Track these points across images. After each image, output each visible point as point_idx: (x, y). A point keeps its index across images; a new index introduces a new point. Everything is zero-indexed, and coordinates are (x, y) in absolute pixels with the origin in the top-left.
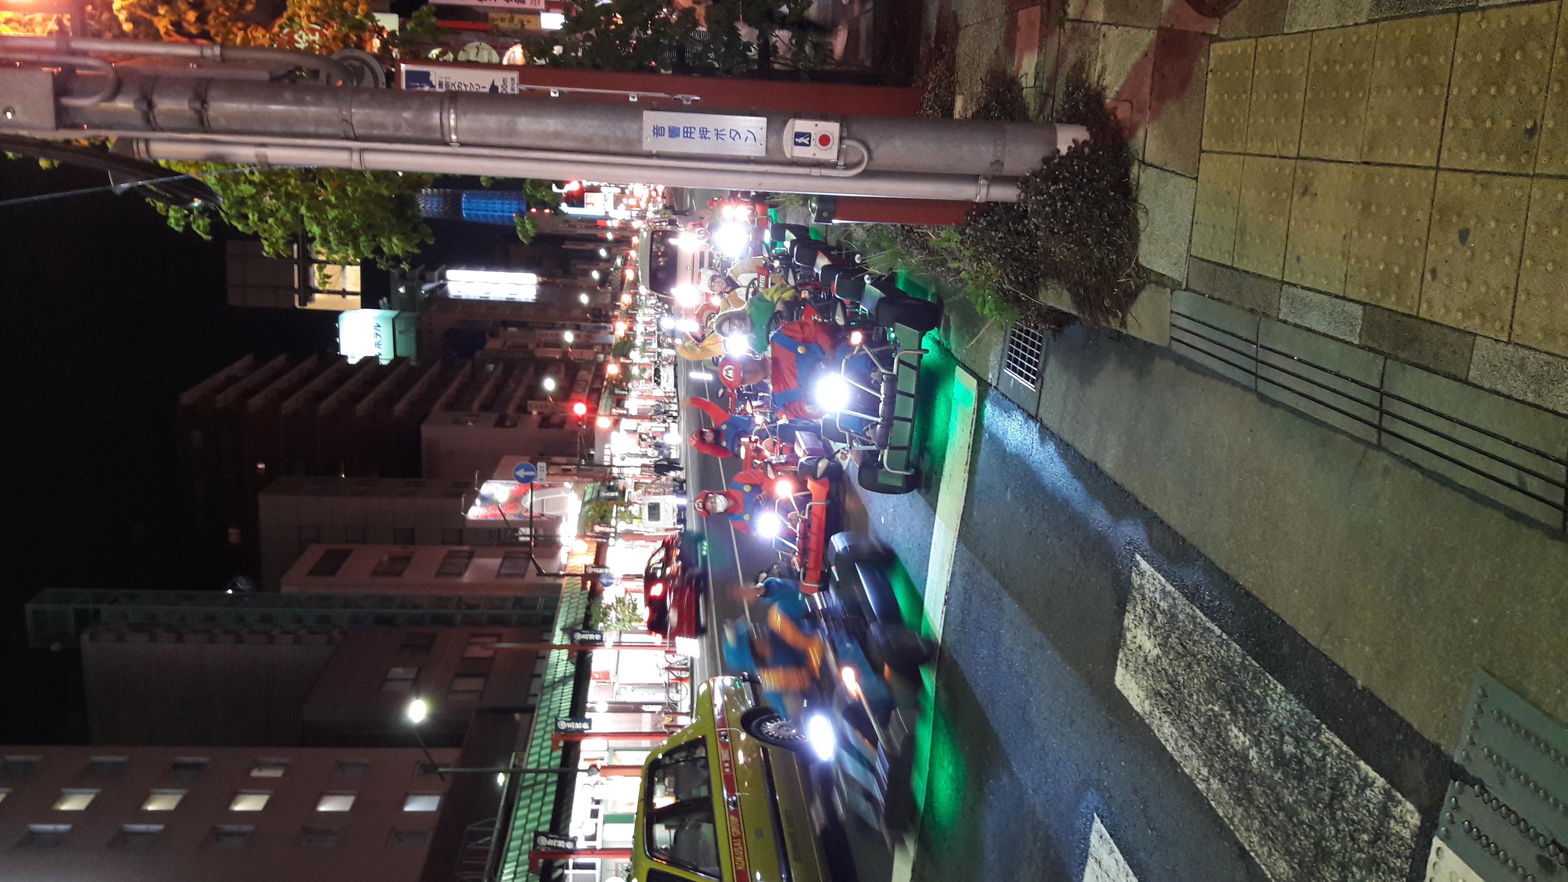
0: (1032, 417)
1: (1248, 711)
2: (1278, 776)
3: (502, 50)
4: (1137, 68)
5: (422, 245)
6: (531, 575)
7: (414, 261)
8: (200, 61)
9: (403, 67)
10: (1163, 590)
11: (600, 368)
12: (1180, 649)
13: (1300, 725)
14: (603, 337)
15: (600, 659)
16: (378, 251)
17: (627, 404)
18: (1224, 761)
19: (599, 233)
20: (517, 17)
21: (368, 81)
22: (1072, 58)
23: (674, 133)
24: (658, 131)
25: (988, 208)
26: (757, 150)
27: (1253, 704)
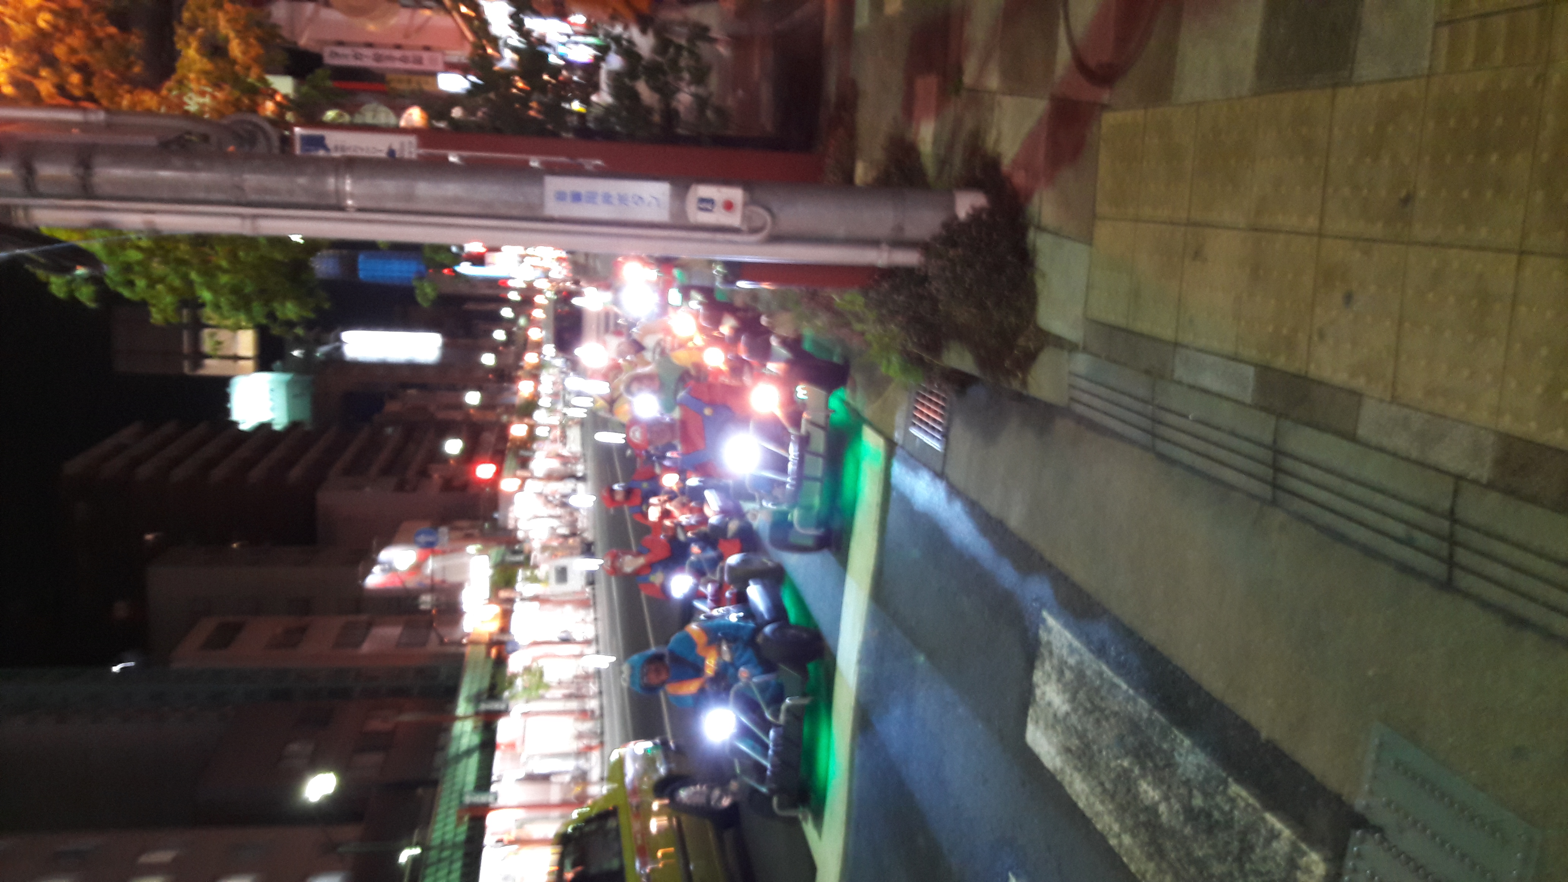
0: (940, 475)
1: (1156, 766)
2: (1188, 831)
3: (399, 110)
4: (1032, 137)
5: (318, 310)
6: (433, 646)
7: (309, 324)
8: (85, 126)
9: (297, 130)
10: (1070, 645)
11: (504, 429)
12: (1089, 705)
13: (1207, 780)
14: (506, 398)
15: (505, 730)
16: (271, 316)
17: (533, 465)
18: (1135, 816)
19: (502, 294)
20: (415, 78)
21: (261, 147)
22: (969, 124)
23: (577, 197)
24: (561, 196)
25: (890, 273)
26: (662, 215)
27: (1161, 760)
